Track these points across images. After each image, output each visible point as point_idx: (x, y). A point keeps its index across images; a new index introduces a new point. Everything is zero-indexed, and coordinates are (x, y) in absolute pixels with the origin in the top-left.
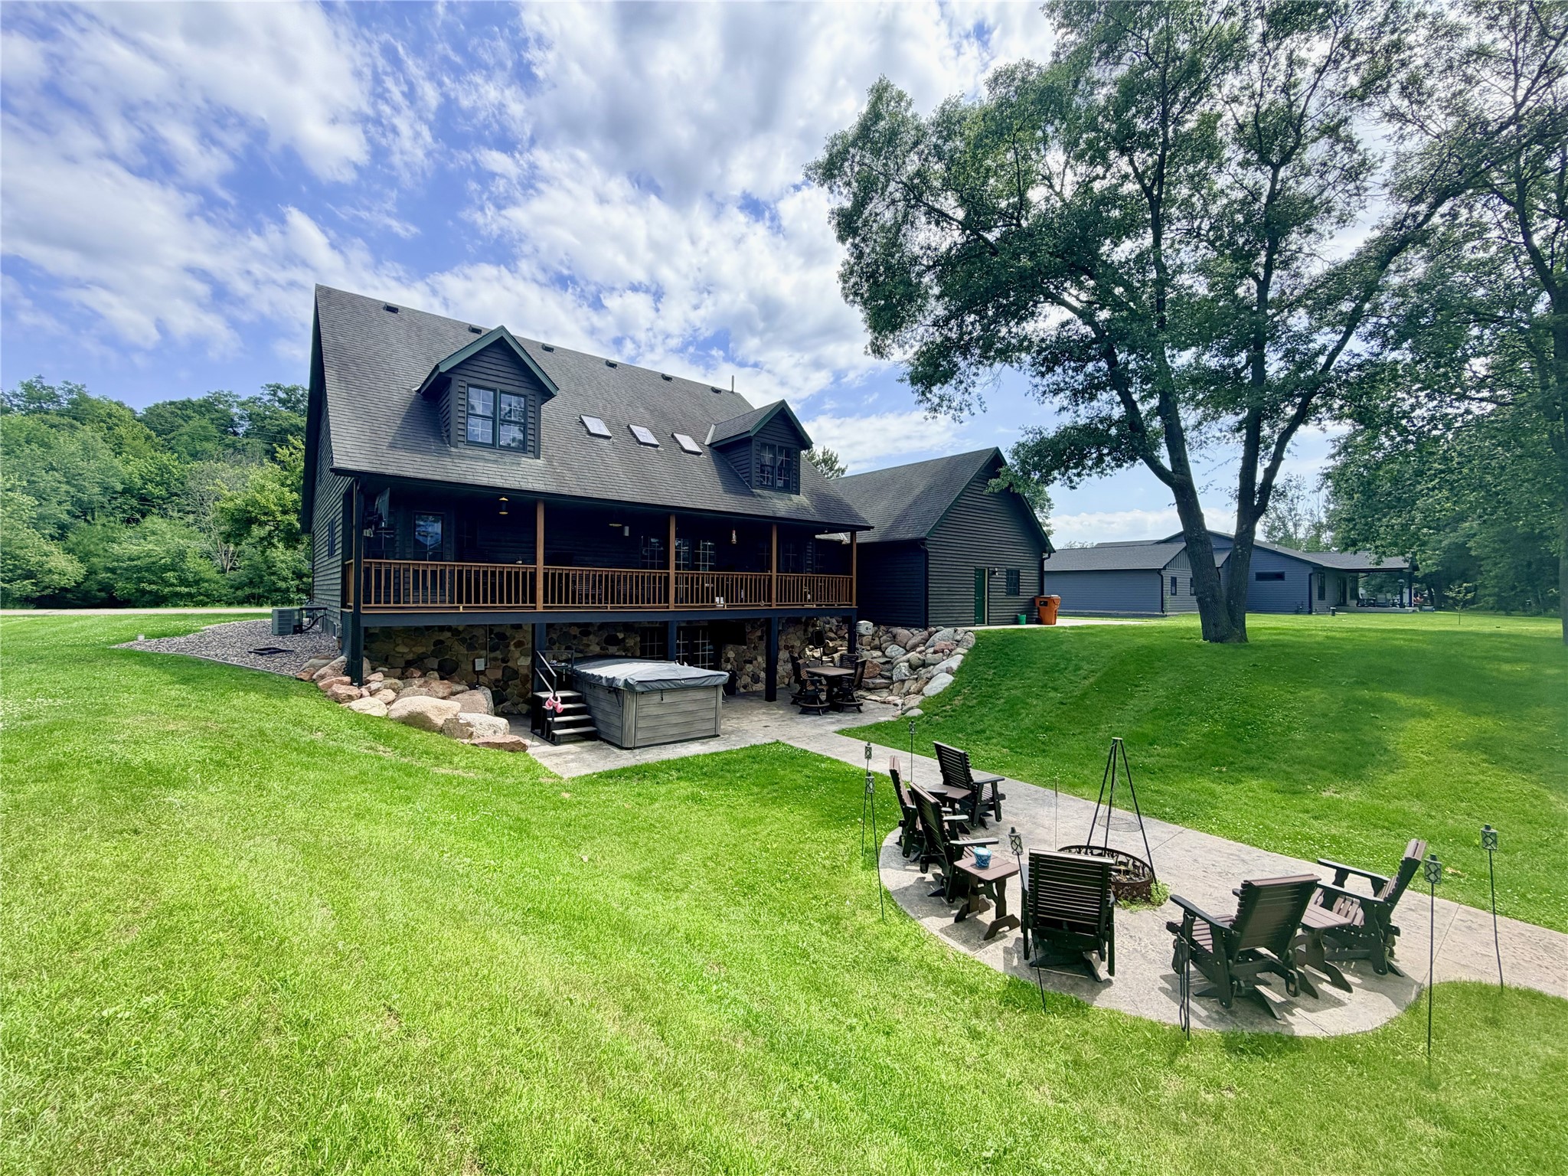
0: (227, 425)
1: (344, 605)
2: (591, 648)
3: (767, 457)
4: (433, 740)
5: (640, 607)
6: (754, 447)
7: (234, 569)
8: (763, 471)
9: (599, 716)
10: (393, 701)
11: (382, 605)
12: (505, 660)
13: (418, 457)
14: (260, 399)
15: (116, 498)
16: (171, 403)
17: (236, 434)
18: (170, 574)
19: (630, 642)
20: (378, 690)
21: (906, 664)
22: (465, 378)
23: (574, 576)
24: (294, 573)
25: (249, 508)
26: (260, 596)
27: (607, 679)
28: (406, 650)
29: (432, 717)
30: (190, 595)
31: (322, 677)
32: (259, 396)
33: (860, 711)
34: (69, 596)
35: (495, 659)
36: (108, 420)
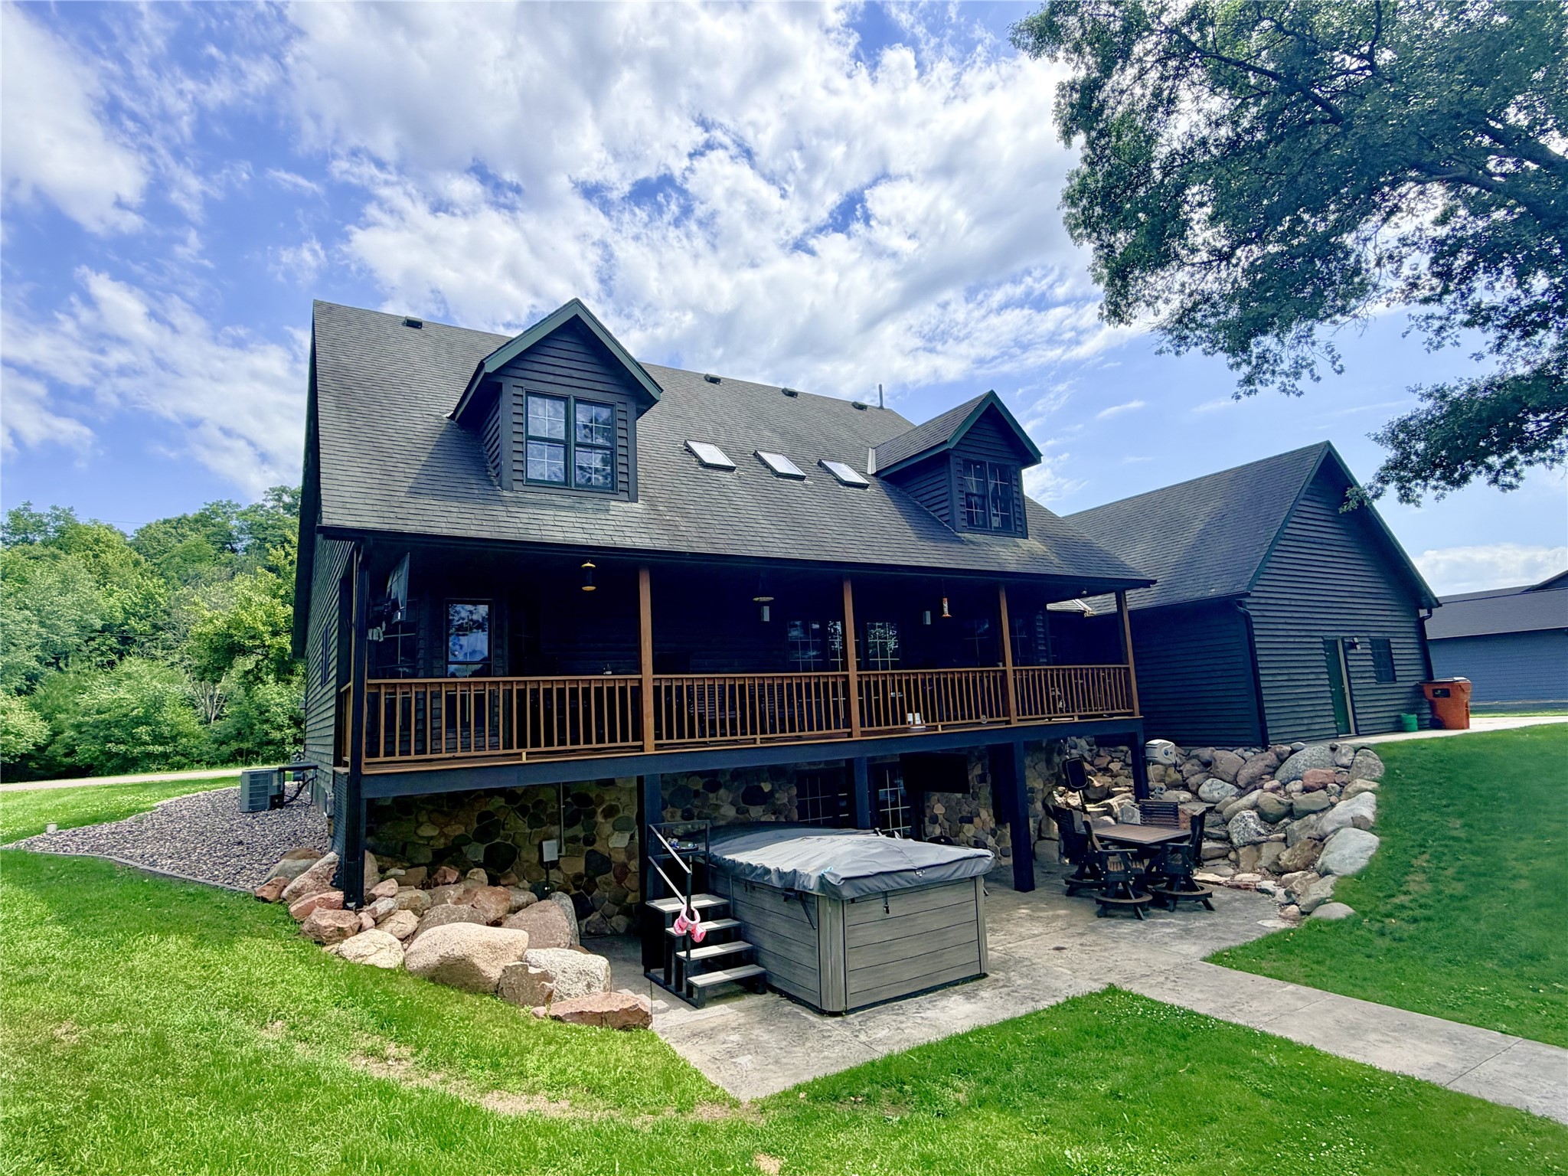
0: (226, 542)
1: (338, 762)
2: (722, 811)
3: (972, 483)
4: (484, 1008)
5: (799, 738)
6: (954, 465)
7: (221, 719)
8: (969, 505)
9: (768, 944)
10: (414, 934)
11: (397, 758)
12: (589, 841)
13: (454, 506)
14: (262, 506)
15: (93, 639)
16: (165, 522)
17: (234, 551)
18: (142, 729)
19: (782, 798)
20: (389, 913)
21: (1254, 813)
22: (522, 383)
23: (701, 689)
24: (291, 718)
25: (232, 631)
26: (249, 752)
27: (781, 875)
28: (435, 833)
29: (482, 965)
30: (165, 756)
31: (297, 893)
32: (261, 503)
33: (1209, 908)
34: (32, 764)
35: (574, 839)
36: (94, 546)
